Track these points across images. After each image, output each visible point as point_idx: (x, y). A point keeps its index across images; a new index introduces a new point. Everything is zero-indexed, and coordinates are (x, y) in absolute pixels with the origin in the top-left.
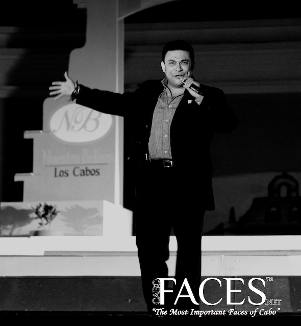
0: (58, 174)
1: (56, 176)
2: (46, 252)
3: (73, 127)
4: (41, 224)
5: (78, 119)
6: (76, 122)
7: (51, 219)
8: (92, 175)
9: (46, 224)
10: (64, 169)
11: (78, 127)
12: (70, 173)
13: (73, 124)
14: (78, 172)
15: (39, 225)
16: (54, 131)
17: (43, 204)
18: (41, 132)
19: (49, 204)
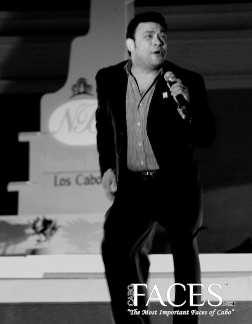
0: (58, 182)
1: (56, 185)
2: (45, 274)
3: (75, 128)
4: (39, 241)
5: (82, 119)
6: (79, 122)
7: (51, 235)
8: (98, 183)
9: (45, 241)
10: (65, 176)
11: (81, 127)
12: (73, 181)
13: (75, 124)
14: (81, 180)
15: (36, 243)
16: (54, 133)
17: (41, 218)
18: (38, 133)
19: (48, 217)
